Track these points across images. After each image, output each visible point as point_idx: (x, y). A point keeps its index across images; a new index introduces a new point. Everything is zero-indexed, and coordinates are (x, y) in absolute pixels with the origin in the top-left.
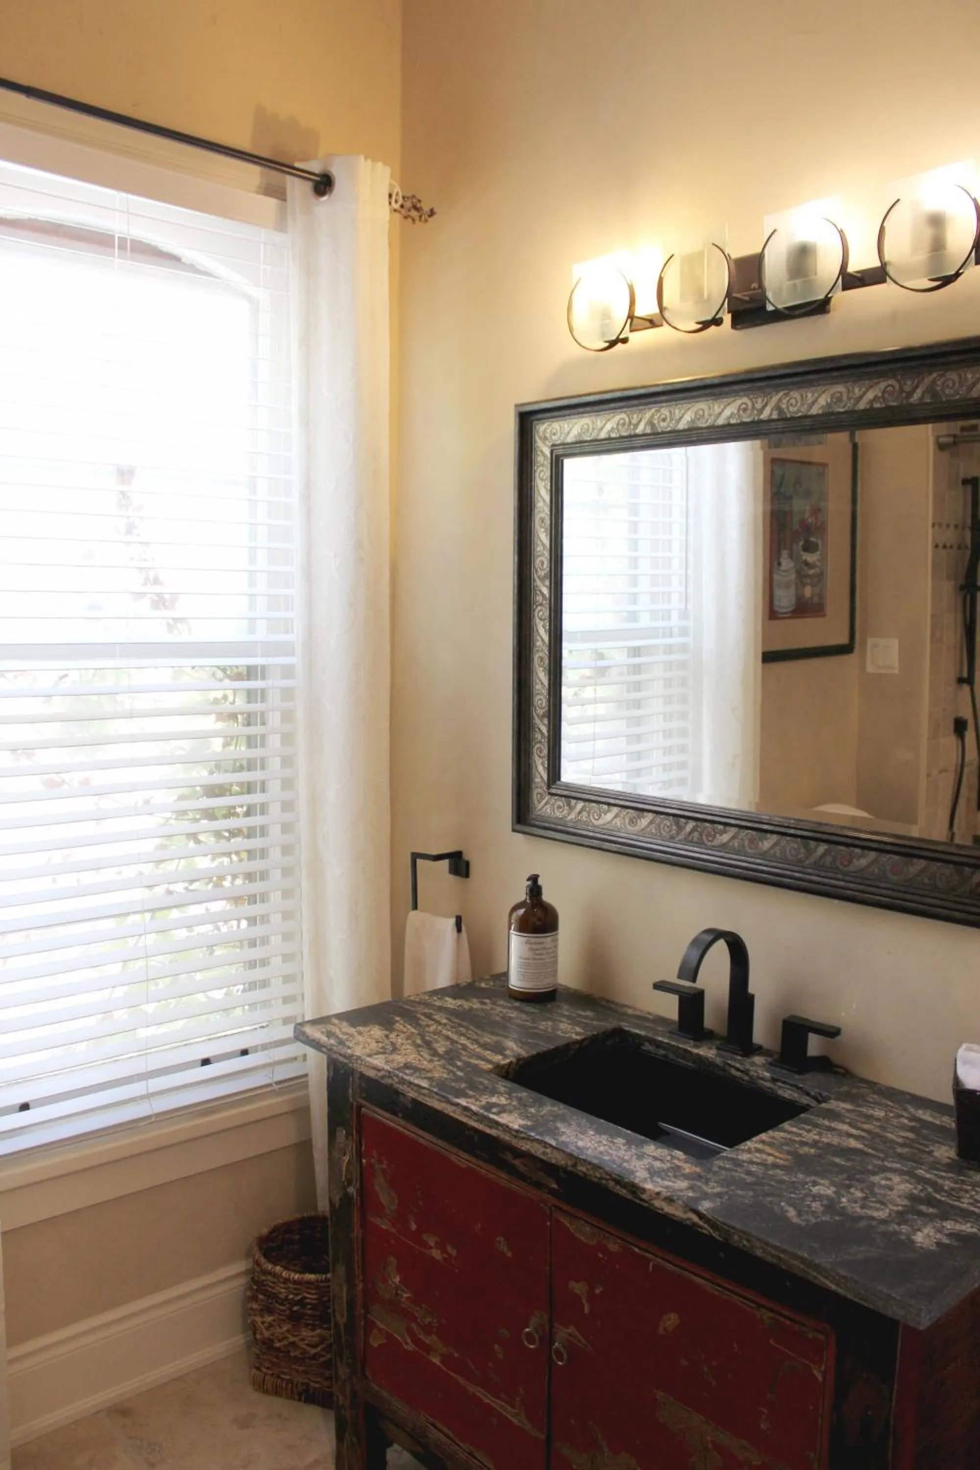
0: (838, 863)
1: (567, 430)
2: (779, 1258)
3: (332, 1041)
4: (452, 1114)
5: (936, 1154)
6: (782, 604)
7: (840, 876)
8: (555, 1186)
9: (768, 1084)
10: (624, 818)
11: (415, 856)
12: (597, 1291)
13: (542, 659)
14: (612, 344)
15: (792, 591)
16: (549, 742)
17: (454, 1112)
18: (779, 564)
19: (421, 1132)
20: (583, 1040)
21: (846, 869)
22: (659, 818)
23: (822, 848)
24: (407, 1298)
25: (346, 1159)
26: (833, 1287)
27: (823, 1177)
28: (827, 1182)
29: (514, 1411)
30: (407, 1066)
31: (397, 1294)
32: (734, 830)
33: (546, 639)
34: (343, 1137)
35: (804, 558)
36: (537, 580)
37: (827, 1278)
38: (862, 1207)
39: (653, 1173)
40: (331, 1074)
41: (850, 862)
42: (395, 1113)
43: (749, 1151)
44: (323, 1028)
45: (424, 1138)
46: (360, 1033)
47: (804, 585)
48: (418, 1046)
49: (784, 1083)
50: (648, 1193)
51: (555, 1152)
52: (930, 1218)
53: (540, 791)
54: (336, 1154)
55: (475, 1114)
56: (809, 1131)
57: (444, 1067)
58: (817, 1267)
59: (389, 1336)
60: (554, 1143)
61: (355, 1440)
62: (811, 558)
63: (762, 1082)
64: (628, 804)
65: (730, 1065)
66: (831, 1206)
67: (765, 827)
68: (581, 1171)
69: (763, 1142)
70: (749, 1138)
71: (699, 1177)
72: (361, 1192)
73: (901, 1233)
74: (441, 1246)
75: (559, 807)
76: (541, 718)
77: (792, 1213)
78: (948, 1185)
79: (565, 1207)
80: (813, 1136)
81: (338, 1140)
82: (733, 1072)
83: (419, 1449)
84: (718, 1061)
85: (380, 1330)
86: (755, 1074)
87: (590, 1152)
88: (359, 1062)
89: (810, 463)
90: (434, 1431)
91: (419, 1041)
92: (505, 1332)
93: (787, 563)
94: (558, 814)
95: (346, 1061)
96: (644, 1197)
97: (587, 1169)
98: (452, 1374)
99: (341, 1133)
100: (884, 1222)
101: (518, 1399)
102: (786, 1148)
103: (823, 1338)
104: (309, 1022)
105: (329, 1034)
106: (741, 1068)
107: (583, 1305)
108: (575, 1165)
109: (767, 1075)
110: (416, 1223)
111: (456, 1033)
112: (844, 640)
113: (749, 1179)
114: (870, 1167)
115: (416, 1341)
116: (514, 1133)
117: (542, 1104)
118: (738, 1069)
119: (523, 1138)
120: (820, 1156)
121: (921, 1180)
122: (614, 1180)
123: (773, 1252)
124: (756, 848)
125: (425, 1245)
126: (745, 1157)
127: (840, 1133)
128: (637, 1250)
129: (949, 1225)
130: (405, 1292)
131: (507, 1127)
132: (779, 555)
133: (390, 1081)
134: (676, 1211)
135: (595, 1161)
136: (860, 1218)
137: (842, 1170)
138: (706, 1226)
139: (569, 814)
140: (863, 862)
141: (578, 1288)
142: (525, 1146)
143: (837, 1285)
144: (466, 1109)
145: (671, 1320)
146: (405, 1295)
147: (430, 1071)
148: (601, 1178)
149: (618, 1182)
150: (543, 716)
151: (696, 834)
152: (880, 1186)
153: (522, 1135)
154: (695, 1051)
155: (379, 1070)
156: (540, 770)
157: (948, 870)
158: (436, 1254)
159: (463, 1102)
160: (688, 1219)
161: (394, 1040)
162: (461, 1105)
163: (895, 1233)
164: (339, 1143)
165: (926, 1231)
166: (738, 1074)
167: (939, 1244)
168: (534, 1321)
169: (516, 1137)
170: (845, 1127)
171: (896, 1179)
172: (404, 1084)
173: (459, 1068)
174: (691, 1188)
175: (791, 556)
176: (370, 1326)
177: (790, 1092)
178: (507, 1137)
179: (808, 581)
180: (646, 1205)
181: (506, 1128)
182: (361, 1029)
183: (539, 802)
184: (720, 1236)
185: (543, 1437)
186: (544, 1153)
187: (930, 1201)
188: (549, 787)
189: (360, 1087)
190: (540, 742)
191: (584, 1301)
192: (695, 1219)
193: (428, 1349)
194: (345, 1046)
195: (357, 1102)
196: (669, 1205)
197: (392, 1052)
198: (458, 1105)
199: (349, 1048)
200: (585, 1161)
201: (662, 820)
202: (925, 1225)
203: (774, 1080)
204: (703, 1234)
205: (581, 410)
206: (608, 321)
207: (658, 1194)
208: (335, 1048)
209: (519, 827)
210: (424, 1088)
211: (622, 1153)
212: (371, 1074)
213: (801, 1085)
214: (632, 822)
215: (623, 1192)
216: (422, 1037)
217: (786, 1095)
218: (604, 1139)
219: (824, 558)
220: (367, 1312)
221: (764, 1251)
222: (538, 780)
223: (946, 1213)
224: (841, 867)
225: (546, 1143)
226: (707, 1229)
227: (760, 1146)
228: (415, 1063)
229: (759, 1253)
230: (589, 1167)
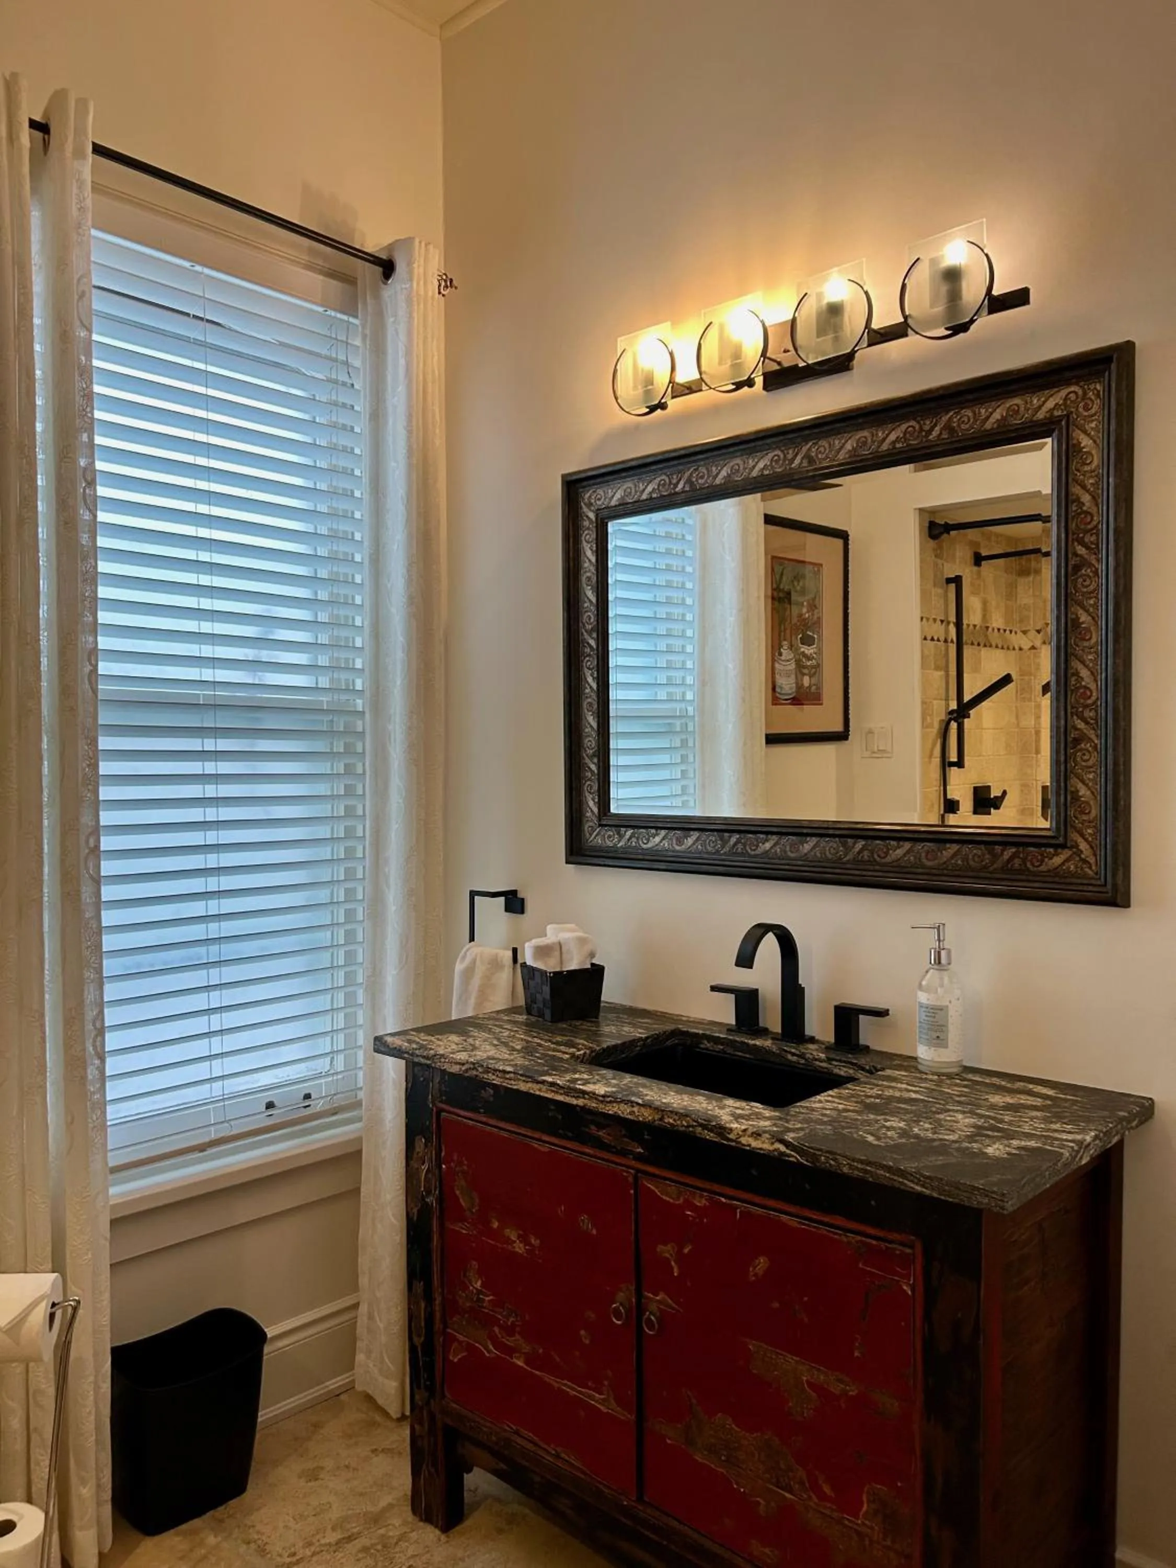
0: (876, 856)
1: (610, 494)
2: (866, 1171)
3: (414, 1046)
4: (538, 1093)
5: (992, 1100)
6: (783, 692)
7: (877, 868)
8: (640, 1150)
9: (824, 1065)
10: (671, 839)
11: (473, 894)
12: (686, 1251)
13: (590, 704)
14: (652, 409)
15: (792, 680)
16: (599, 780)
17: (540, 1090)
18: (780, 654)
19: (502, 1124)
20: (647, 1038)
21: (883, 861)
22: (704, 836)
23: (860, 844)
24: (489, 1301)
25: (425, 1167)
26: (918, 1188)
27: (893, 1116)
28: (896, 1119)
29: (602, 1397)
30: (489, 1058)
31: (479, 1300)
32: (775, 838)
33: (594, 686)
34: (422, 1146)
35: (802, 650)
36: (585, 633)
37: (912, 1181)
38: (935, 1133)
39: (737, 1117)
40: (410, 1085)
41: (887, 854)
42: (475, 1110)
43: (820, 1102)
44: (402, 1037)
45: (506, 1129)
46: (438, 1039)
47: (804, 674)
48: (495, 1046)
49: (840, 1061)
50: (735, 1132)
51: (643, 1109)
52: (998, 1139)
53: (591, 824)
54: (414, 1164)
55: (562, 1088)
56: (872, 1089)
57: (524, 1057)
58: (903, 1173)
59: (470, 1348)
60: (640, 1101)
61: (433, 1470)
62: (808, 650)
63: (817, 1063)
64: (675, 825)
65: (786, 1051)
66: (904, 1133)
67: (805, 831)
68: (669, 1123)
69: (832, 1096)
70: (818, 1093)
71: (780, 1119)
72: (440, 1200)
73: (972, 1148)
74: (524, 1239)
75: (609, 837)
76: (591, 758)
77: (870, 1138)
78: (1007, 1118)
79: (650, 1169)
80: (875, 1091)
81: (418, 1149)
82: (790, 1057)
83: (502, 1466)
84: (774, 1049)
85: (460, 1343)
86: (811, 1057)
87: (675, 1105)
88: (443, 1060)
89: (803, 562)
90: (519, 1440)
91: (495, 1042)
92: (591, 1315)
93: (786, 653)
94: (610, 844)
95: (429, 1062)
96: (731, 1136)
97: (674, 1120)
98: (537, 1372)
99: (420, 1143)
100: (954, 1142)
101: (606, 1383)
102: (853, 1099)
103: (908, 1251)
104: (390, 1034)
105: (409, 1041)
106: (798, 1053)
107: (672, 1268)
108: (661, 1119)
109: (823, 1056)
110: (499, 1221)
111: (529, 1036)
112: (839, 728)
113: (825, 1119)
114: (934, 1109)
115: (498, 1345)
116: (601, 1098)
117: (621, 1078)
118: (793, 1054)
119: (610, 1102)
120: (887, 1104)
121: (981, 1116)
122: (701, 1125)
123: (860, 1166)
124: (798, 850)
125: (509, 1241)
126: (818, 1105)
127: (900, 1090)
128: (723, 1200)
129: (1015, 1143)
130: (488, 1296)
131: (594, 1094)
132: (780, 646)
133: (475, 1073)
134: (763, 1145)
135: (682, 1111)
136: (934, 1140)
137: (907, 1112)
138: (793, 1153)
139: (619, 841)
140: (899, 852)
141: (666, 1250)
142: (612, 1109)
143: (923, 1186)
144: (553, 1084)
145: (762, 1264)
146: (487, 1299)
147: (512, 1060)
148: (688, 1127)
149: (704, 1127)
150: (594, 755)
151: (740, 846)
152: (946, 1121)
153: (609, 1099)
154: (751, 1042)
155: (463, 1064)
156: (592, 805)
157: (977, 851)
158: (519, 1248)
159: (549, 1079)
160: (775, 1150)
161: (472, 1042)
162: (547, 1082)
163: (967, 1148)
164: (418, 1153)
165: (996, 1146)
166: (795, 1059)
167: (1009, 1154)
168: (621, 1296)
169: (602, 1102)
170: (904, 1086)
171: (960, 1116)
172: (489, 1072)
173: (539, 1058)
174: (775, 1125)
175: (791, 647)
176: (449, 1340)
177: (845, 1069)
178: (593, 1105)
179: (806, 671)
180: (733, 1144)
181: (593, 1096)
182: (440, 1037)
183: (591, 835)
184: (807, 1161)
185: (633, 1417)
186: (632, 1113)
187: (993, 1128)
188: (600, 820)
189: (440, 1090)
190: (590, 780)
191: (673, 1263)
192: (782, 1148)
193: (511, 1351)
194: (426, 1049)
195: (437, 1107)
196: (756, 1139)
197: (472, 1050)
198: (543, 1082)
199: (431, 1049)
200: (671, 1112)
201: (708, 836)
202: (994, 1143)
203: (829, 1060)
204: (790, 1162)
205: (624, 474)
206: (650, 387)
207: (745, 1130)
208: (417, 1052)
209: (571, 859)
210: (509, 1072)
211: (704, 1105)
212: (455, 1069)
213: (855, 1061)
214: (680, 842)
215: (710, 1136)
216: (498, 1039)
217: (842, 1073)
218: (685, 1097)
219: (820, 652)
220: (446, 1326)
221: (850, 1166)
222: (589, 814)
223: (1009, 1135)
224: (878, 859)
225: (632, 1102)
226: (794, 1157)
227: (830, 1098)
228: (497, 1056)
229: (845, 1170)
230: (677, 1118)
